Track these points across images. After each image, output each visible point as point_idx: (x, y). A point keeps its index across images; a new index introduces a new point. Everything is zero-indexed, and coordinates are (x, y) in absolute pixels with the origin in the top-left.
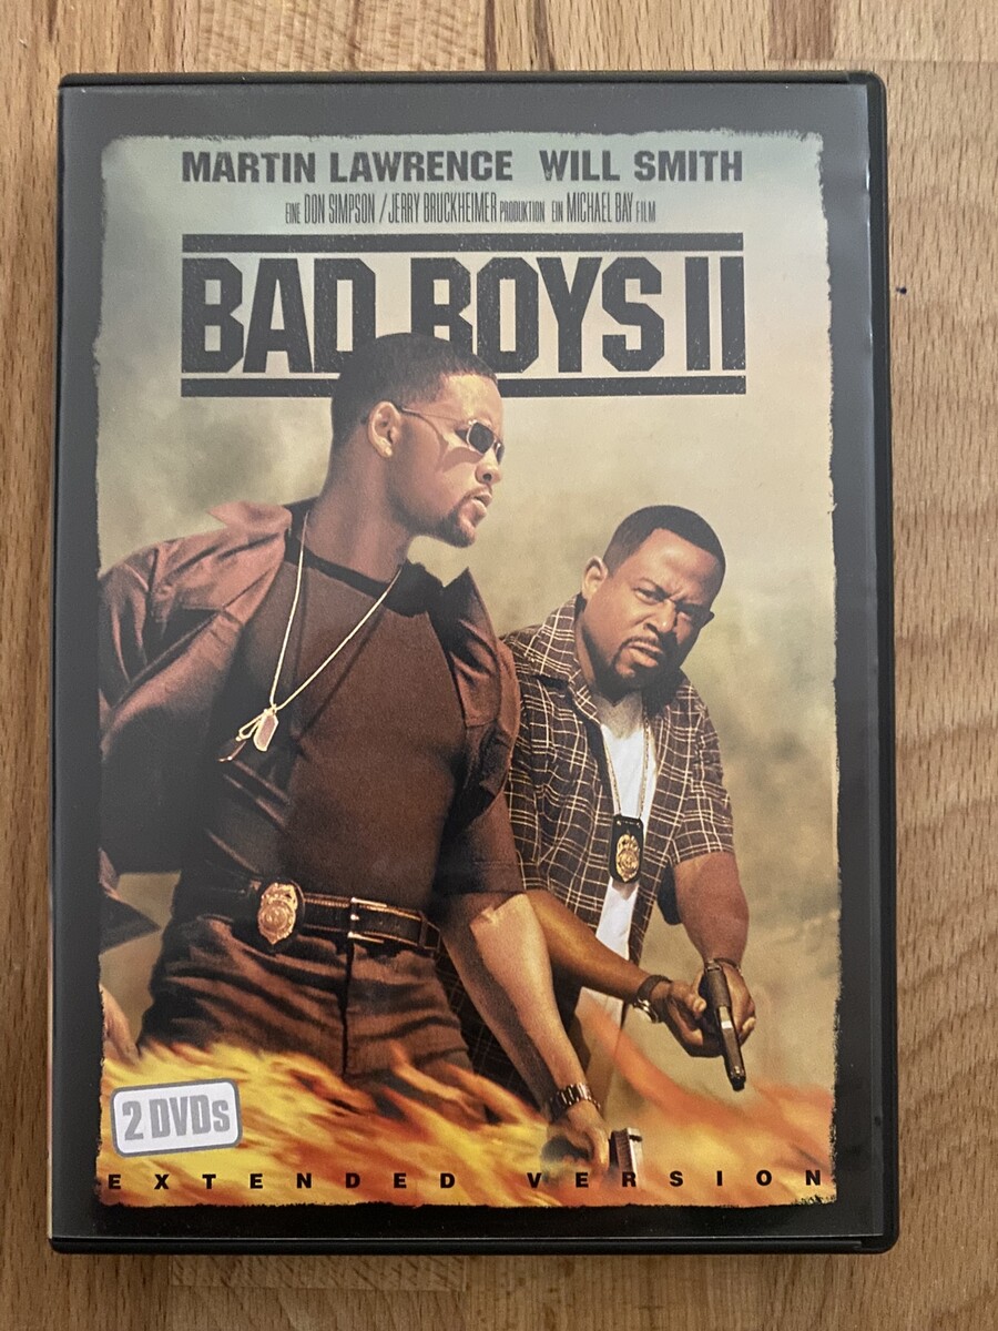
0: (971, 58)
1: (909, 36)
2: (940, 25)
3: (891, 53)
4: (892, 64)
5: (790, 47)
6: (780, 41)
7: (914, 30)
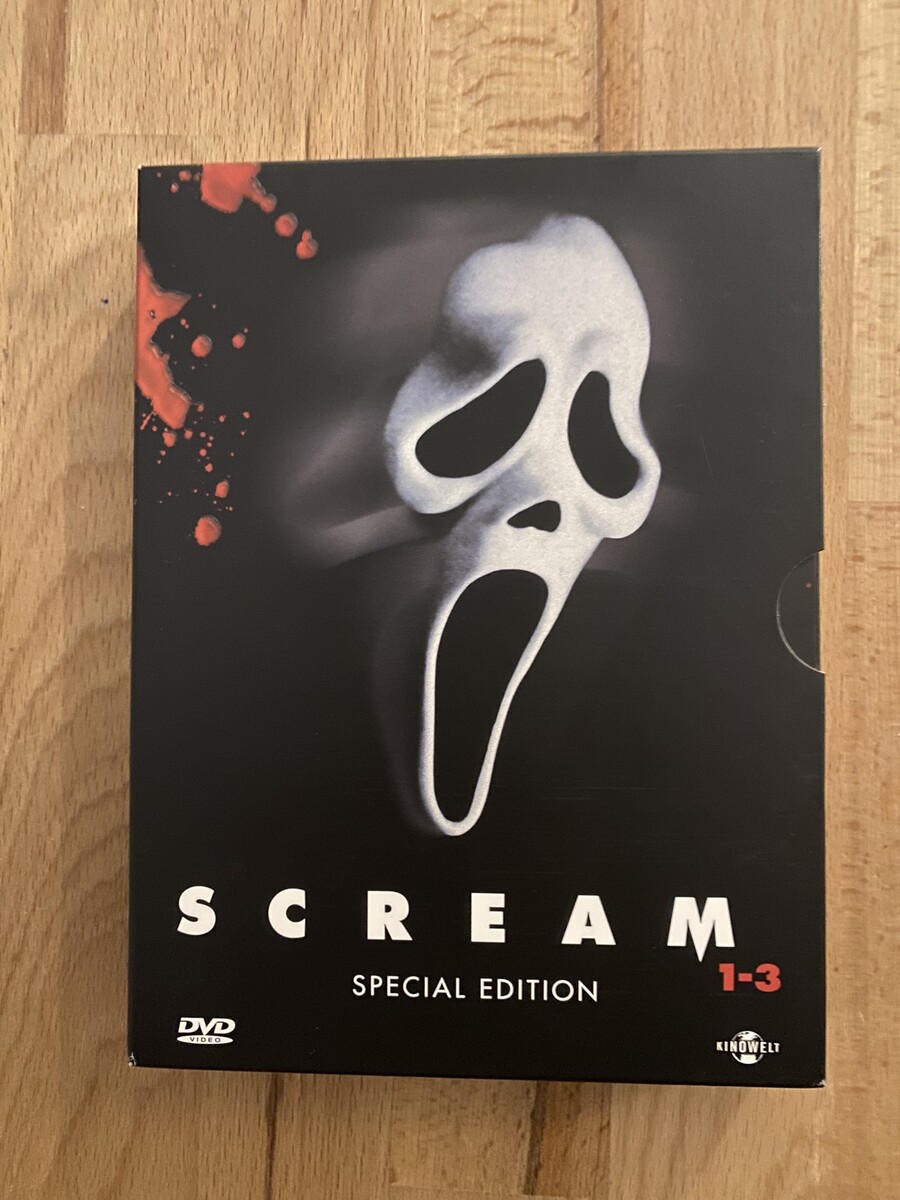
0: (162, 132)
1: (118, 117)
2: (141, 108)
3: (104, 130)
4: (105, 135)
5: (34, 124)
6: (27, 121)
7: (123, 113)
